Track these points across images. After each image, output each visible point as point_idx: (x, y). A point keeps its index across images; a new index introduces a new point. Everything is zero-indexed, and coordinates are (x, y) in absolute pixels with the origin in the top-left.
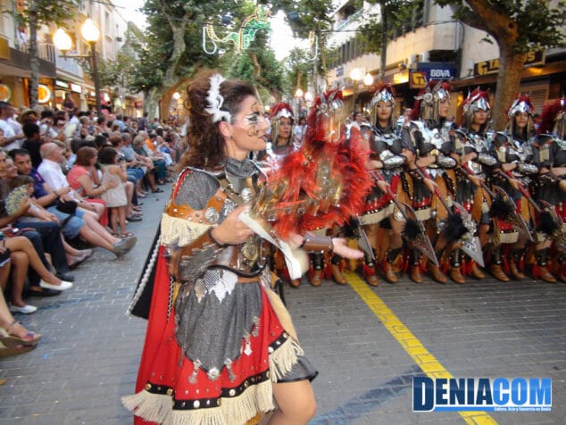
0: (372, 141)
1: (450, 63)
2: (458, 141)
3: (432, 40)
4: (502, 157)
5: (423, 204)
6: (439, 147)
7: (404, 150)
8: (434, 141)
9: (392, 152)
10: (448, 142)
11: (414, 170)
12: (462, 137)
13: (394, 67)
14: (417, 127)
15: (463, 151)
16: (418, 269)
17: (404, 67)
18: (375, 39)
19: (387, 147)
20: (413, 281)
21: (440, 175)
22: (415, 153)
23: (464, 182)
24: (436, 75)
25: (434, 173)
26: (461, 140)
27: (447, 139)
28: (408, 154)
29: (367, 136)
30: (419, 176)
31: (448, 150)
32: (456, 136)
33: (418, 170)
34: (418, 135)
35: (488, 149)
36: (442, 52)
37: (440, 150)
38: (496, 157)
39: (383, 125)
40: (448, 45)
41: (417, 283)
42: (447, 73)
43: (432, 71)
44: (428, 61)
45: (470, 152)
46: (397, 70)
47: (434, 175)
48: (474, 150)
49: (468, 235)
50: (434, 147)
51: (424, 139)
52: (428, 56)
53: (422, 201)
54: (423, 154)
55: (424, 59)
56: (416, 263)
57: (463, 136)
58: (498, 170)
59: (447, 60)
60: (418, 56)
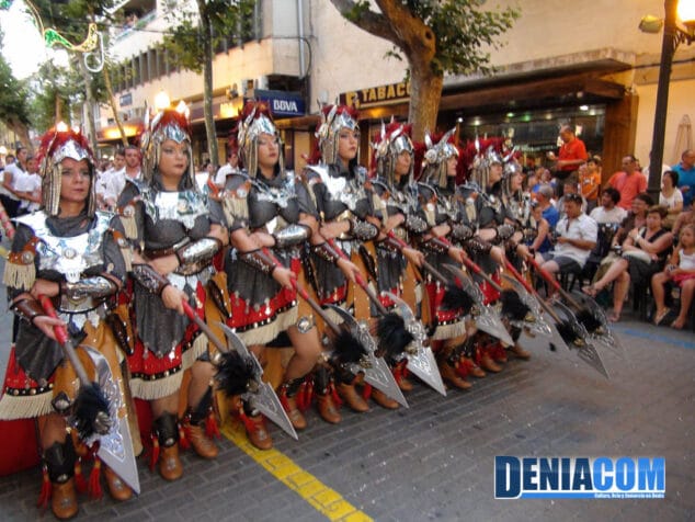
0: (251, 200)
1: (294, 93)
2: (376, 197)
3: (271, 61)
4: (431, 219)
5: (336, 298)
6: (352, 206)
7: (303, 215)
8: (344, 199)
9: (286, 219)
10: (364, 200)
11: (321, 245)
12: (382, 191)
13: (221, 93)
14: (318, 176)
15: (385, 214)
16: (328, 400)
17: (235, 95)
18: (194, 48)
19: (276, 210)
20: (325, 420)
21: (356, 251)
22: (318, 219)
23: (389, 258)
24: (280, 107)
25: (348, 247)
26: (380, 195)
27: (361, 194)
28: (309, 220)
29: (242, 192)
30: (330, 254)
31: (364, 211)
32: (373, 188)
33: (327, 246)
34: (321, 190)
35: (415, 209)
36: (283, 77)
37: (353, 212)
38: (425, 219)
39: (268, 174)
40: (291, 70)
41: (332, 423)
42: (293, 106)
43: (275, 102)
44: (267, 89)
45: (395, 213)
46: (225, 98)
47: (348, 252)
48: (400, 211)
49: (415, 345)
50: (345, 207)
51: (330, 195)
52: (266, 82)
53: (332, 293)
54: (330, 219)
55: (262, 85)
56: (325, 391)
57: (384, 189)
58: (429, 237)
59: (291, 89)
60: (251, 82)
